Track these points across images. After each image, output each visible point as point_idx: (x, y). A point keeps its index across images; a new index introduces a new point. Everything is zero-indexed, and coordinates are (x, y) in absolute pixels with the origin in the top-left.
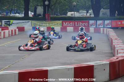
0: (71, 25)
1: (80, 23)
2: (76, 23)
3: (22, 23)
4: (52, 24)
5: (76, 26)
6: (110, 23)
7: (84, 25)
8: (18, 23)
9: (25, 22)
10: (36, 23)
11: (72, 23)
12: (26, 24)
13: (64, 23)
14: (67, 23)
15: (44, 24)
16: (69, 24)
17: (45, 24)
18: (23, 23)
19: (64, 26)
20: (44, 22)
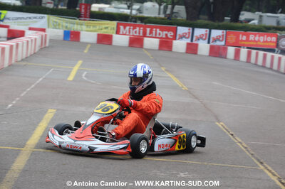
0: (137, 34)
1: (156, 31)
2: (148, 30)
3: (28, 20)
4: (94, 26)
5: (148, 35)
6: (223, 35)
7: (166, 35)
8: (18, 18)
9: (35, 18)
10: (59, 21)
11: (140, 29)
12: (36, 22)
13: (122, 27)
14: (128, 28)
15: (76, 25)
16: (133, 29)
17: (79, 26)
18: (30, 18)
19: (121, 33)
20: (77, 21)
